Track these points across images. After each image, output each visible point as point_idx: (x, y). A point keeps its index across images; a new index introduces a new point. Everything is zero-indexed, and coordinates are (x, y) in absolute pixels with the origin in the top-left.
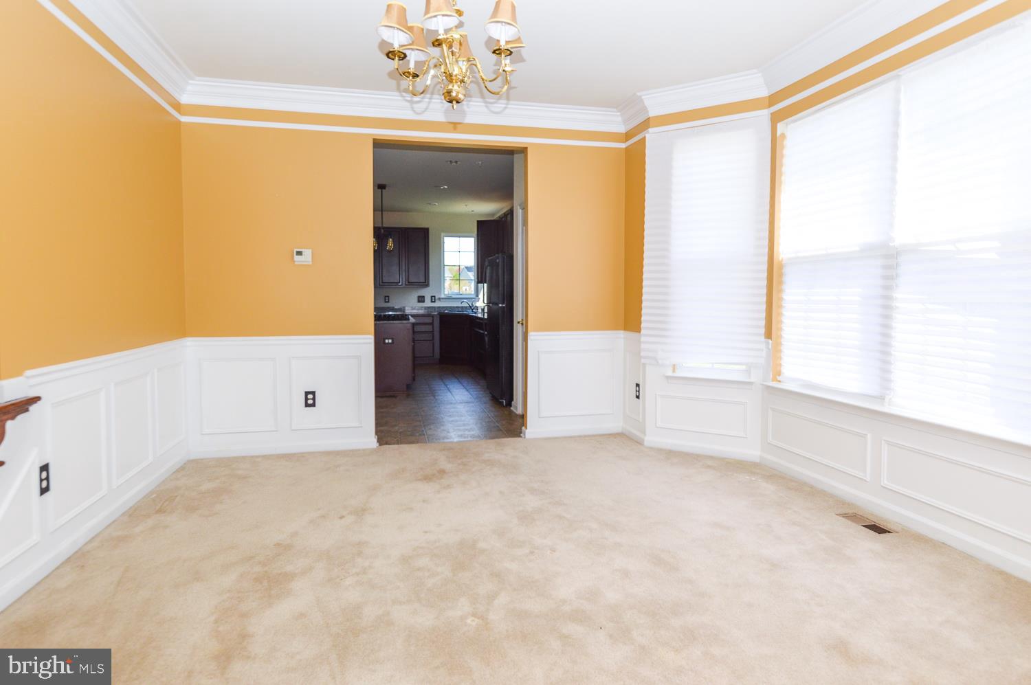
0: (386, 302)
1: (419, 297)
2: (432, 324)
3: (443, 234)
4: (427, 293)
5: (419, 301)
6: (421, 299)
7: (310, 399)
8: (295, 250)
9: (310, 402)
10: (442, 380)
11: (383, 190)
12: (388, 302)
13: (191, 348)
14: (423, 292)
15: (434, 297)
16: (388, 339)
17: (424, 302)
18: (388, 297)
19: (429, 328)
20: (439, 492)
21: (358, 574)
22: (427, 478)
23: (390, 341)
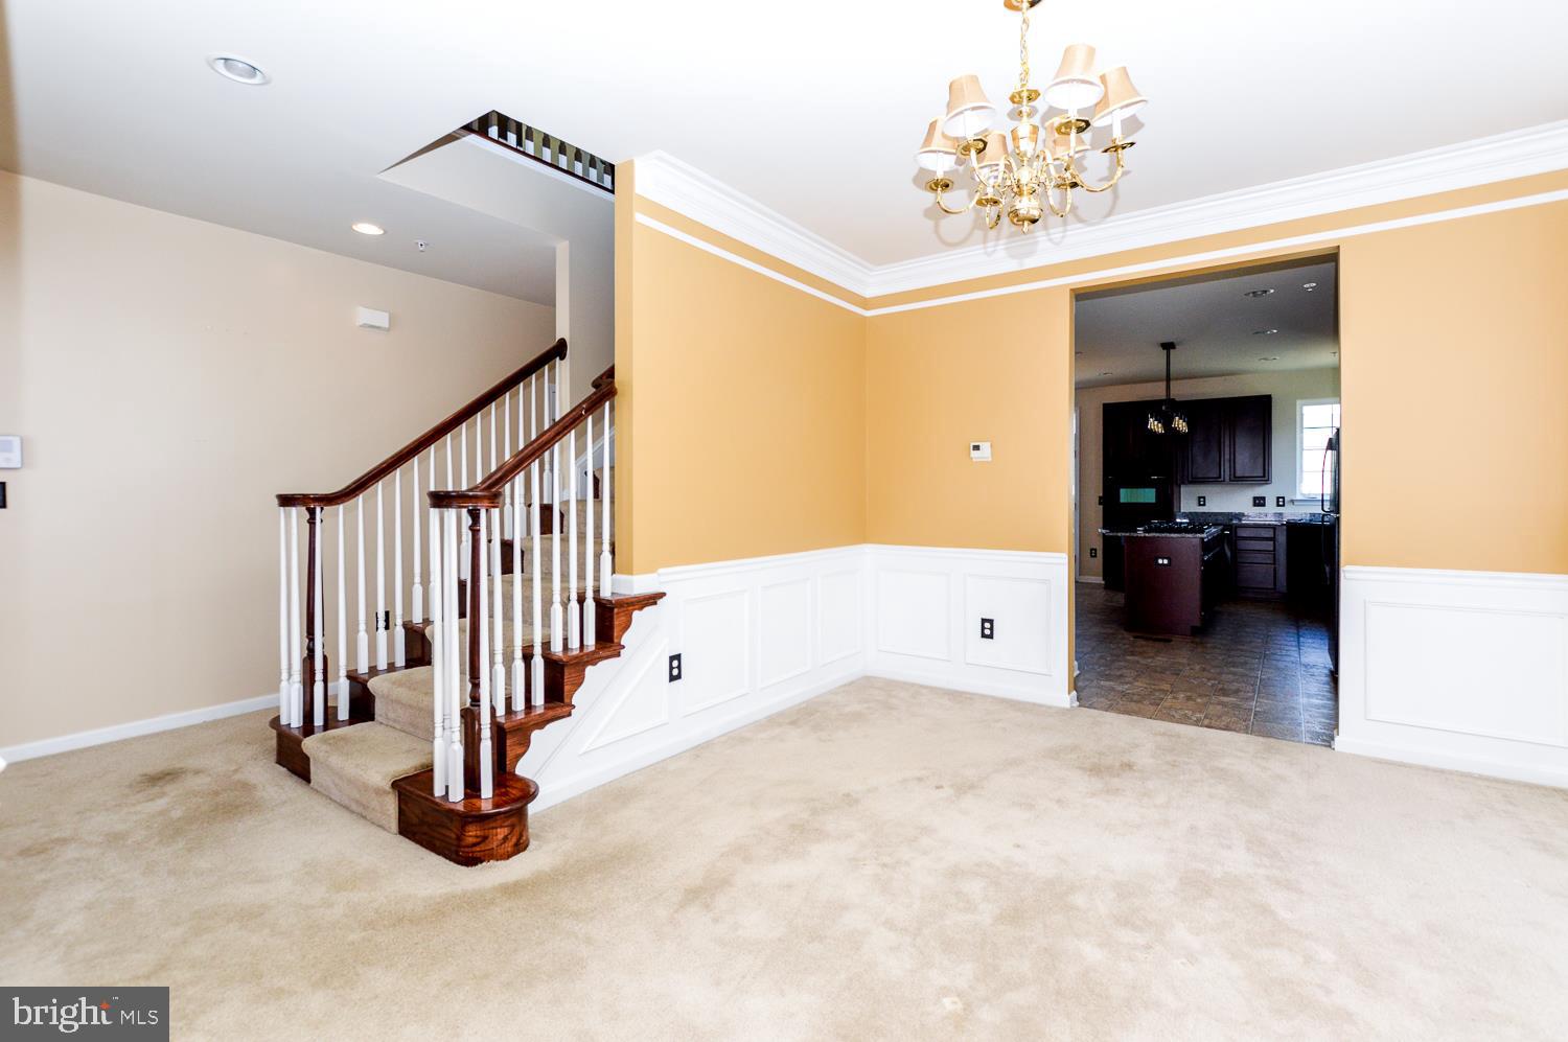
0: (1200, 505)
1: (1255, 499)
2: (1273, 539)
3: (1298, 402)
4: (1269, 492)
5: (1255, 505)
6: (1259, 502)
7: (987, 629)
8: (973, 444)
9: (987, 632)
10: (1298, 628)
11: (1172, 351)
12: (1204, 505)
13: (869, 557)
14: (1260, 491)
15: (1283, 498)
16: (1163, 558)
17: (1264, 505)
18: (1204, 498)
19: (1269, 546)
20: (1093, 795)
21: (885, 865)
22: (1096, 770)
23: (1166, 562)
